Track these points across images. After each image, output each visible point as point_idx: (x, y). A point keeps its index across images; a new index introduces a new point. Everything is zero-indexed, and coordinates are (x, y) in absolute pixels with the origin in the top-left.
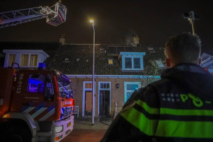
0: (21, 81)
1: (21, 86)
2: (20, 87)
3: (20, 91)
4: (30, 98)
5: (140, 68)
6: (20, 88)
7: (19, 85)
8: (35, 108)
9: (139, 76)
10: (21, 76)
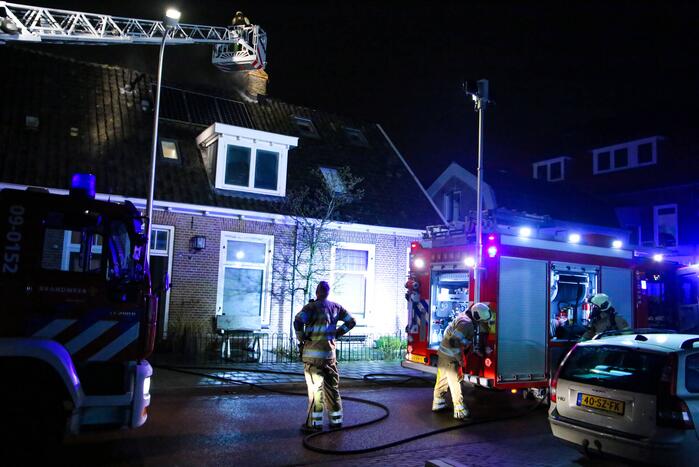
0: (16, 231)
1: (17, 247)
2: (15, 252)
3: (16, 267)
4: (58, 289)
5: (275, 188)
6: (17, 256)
7: (12, 244)
8: (75, 324)
9: (272, 216)
10: (15, 213)
